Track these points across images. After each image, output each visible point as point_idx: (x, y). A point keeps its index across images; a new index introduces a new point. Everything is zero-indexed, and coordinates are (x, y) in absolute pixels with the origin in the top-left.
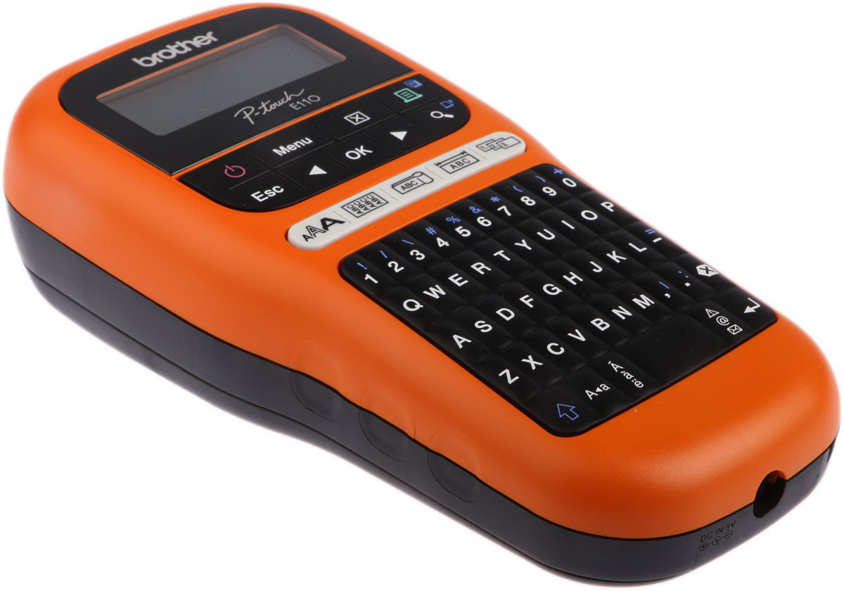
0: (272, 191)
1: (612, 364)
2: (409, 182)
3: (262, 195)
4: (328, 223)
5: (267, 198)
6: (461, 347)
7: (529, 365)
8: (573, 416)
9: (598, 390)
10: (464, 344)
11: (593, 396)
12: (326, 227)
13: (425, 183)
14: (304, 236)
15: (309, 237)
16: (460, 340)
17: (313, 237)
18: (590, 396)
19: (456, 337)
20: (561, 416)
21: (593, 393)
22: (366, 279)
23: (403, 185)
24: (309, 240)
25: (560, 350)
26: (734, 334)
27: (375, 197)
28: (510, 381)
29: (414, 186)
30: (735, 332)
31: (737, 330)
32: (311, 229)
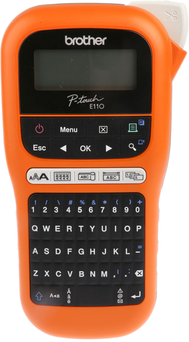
0: (42, 148)
1: (69, 290)
2: (86, 175)
3: (37, 147)
4: (43, 176)
5: (37, 150)
6: (33, 253)
7: (45, 273)
8: (39, 299)
9: (55, 296)
10: (35, 253)
11: (52, 297)
12: (41, 177)
13: (91, 180)
14: (31, 177)
15: (32, 179)
16: (35, 251)
17: (33, 179)
18: (51, 296)
19: (35, 249)
20: (36, 296)
21: (52, 296)
22: (32, 208)
23: (83, 175)
24: (31, 180)
25: (59, 275)
26: (118, 302)
27: (69, 175)
28: (34, 275)
29: (86, 179)
30: (120, 302)
31: (121, 302)
32: (36, 175)
